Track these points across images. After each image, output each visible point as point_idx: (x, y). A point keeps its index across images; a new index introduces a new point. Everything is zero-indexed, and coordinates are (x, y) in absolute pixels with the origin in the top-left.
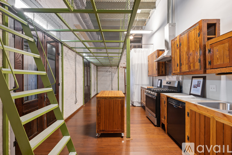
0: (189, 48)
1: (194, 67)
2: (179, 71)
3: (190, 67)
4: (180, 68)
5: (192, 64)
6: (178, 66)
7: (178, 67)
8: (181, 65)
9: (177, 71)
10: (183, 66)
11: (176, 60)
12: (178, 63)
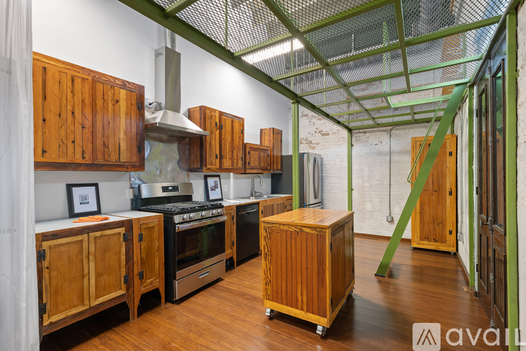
0: (232, 139)
1: (237, 164)
2: (218, 166)
3: (233, 163)
4: (221, 162)
5: (235, 161)
6: (217, 157)
7: (218, 160)
8: (221, 158)
9: (215, 165)
10: (224, 160)
11: (213, 147)
12: (218, 153)
